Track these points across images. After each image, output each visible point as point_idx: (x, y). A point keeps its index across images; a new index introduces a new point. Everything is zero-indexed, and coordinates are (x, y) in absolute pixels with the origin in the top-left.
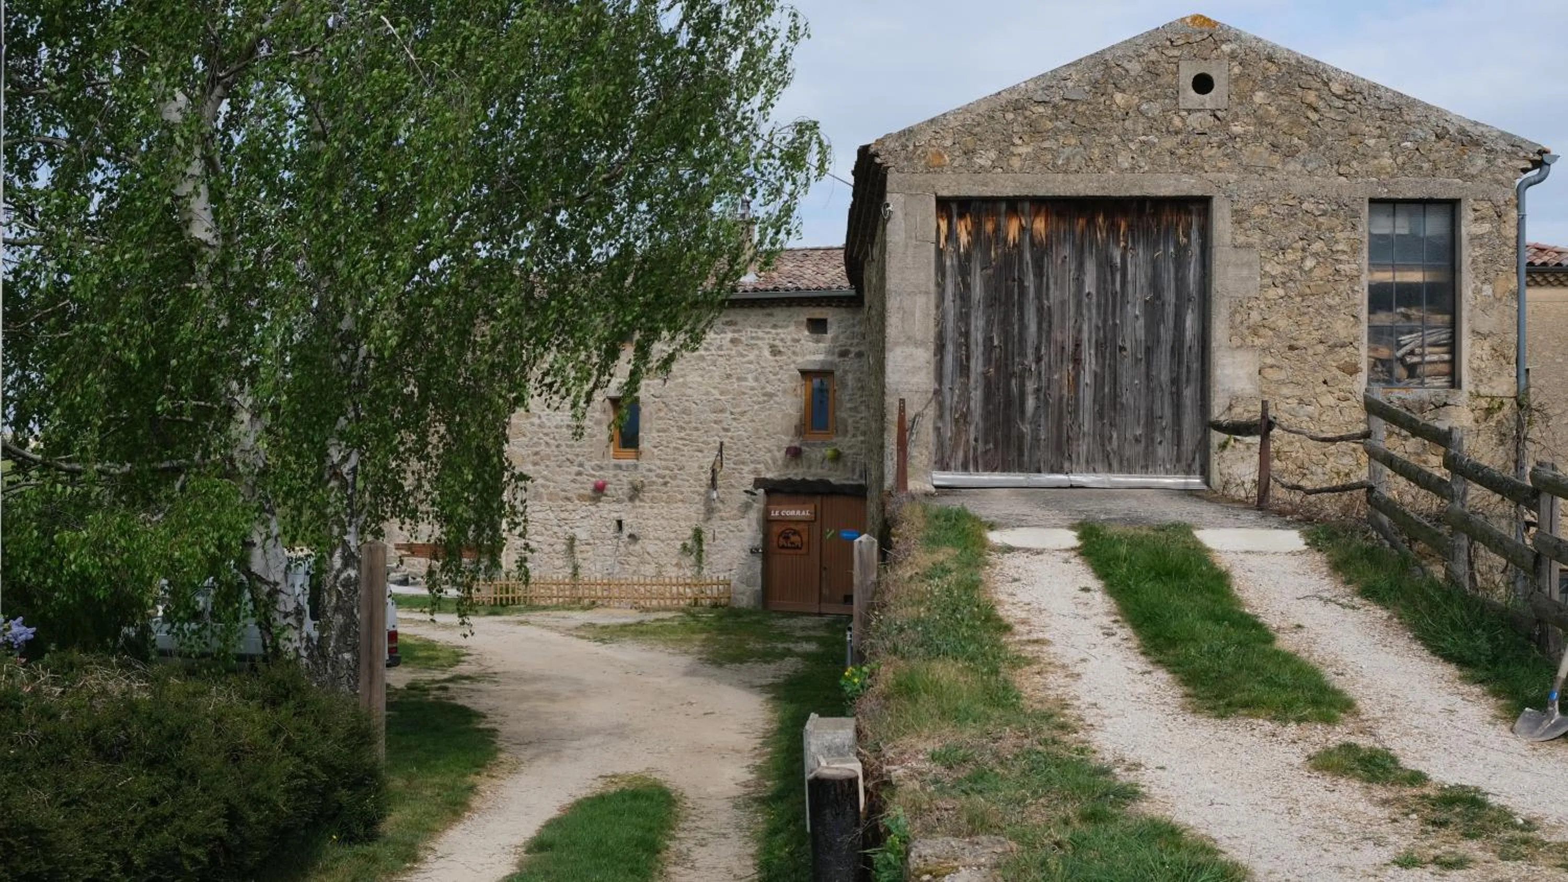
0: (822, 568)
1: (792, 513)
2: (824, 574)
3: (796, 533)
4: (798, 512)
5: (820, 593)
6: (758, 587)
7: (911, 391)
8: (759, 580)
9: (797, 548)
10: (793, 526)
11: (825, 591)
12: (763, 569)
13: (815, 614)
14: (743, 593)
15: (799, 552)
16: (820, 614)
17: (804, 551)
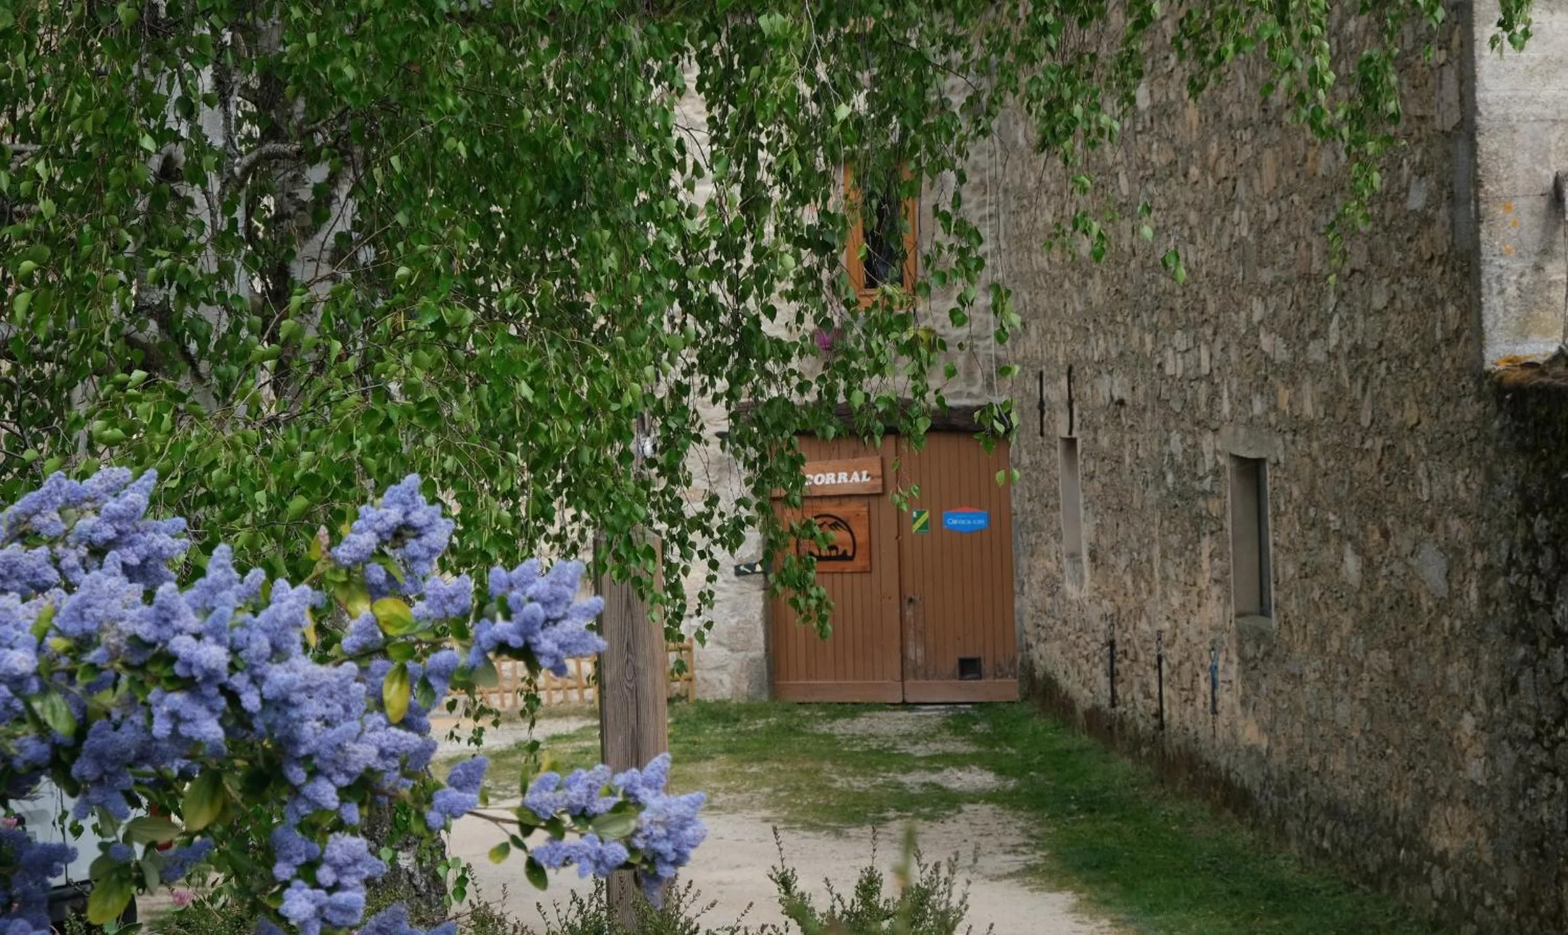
0: (906, 600)
1: (829, 479)
2: (909, 613)
3: (838, 523)
4: (843, 477)
5: (904, 657)
6: (758, 650)
7: (1540, 120)
8: (759, 637)
9: (844, 557)
10: (829, 508)
11: (915, 652)
12: (766, 608)
13: (895, 706)
14: (720, 668)
15: (847, 566)
16: (905, 705)
17: (859, 562)
